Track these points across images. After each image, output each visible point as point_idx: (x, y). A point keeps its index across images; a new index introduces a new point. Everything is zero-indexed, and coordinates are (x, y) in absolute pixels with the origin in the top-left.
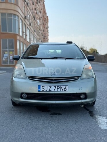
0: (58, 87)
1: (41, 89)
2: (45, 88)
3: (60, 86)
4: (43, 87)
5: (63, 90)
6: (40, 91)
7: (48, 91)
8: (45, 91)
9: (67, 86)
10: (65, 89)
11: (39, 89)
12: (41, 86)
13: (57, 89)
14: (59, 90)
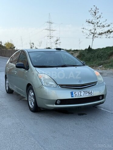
0: (86, 92)
1: (74, 95)
2: (77, 93)
3: (87, 91)
4: (75, 93)
5: (90, 94)
6: (73, 97)
7: (79, 96)
8: (77, 96)
9: (92, 91)
10: (91, 93)
11: (72, 95)
12: (74, 92)
13: (86, 93)
14: (87, 94)
